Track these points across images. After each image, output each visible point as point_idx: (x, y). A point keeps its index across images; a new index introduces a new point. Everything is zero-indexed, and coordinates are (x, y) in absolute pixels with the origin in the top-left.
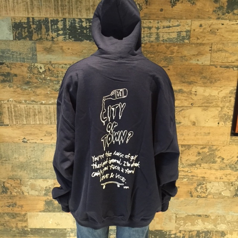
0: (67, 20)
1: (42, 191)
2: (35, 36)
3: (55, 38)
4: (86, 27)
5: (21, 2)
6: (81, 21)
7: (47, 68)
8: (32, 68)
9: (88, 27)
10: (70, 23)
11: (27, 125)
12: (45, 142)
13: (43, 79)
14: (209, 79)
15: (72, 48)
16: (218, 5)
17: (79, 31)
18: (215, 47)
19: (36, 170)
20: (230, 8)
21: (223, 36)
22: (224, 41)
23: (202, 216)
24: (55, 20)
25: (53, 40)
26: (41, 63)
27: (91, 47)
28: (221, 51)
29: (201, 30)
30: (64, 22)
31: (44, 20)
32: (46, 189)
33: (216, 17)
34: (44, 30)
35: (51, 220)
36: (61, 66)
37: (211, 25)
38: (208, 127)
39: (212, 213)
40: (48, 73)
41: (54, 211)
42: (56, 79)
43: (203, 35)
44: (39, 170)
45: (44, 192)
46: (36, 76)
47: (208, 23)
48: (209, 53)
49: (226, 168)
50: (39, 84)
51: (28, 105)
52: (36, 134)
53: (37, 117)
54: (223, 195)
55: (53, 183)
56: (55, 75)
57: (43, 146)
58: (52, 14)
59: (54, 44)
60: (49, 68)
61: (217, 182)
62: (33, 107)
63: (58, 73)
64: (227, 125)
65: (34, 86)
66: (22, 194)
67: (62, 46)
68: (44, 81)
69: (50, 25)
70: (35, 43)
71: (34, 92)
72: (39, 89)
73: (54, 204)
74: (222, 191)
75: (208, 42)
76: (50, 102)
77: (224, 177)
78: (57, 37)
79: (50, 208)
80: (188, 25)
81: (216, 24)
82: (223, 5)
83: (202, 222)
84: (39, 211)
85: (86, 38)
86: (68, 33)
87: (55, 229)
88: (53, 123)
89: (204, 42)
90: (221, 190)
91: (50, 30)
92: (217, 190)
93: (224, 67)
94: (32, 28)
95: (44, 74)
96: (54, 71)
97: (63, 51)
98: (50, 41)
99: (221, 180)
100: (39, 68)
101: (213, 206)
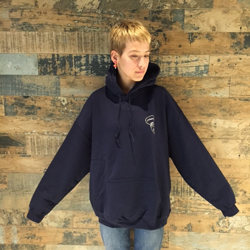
0: (90, 56)
1: (61, 223)
2: (59, 72)
3: (77, 73)
4: (107, 62)
5: (47, 40)
6: (103, 57)
7: (70, 101)
8: (55, 101)
9: (109, 62)
10: (92, 59)
11: (48, 156)
13: (66, 112)
14: (228, 112)
15: (94, 82)
16: (235, 41)
17: (101, 66)
18: (233, 81)
20: (247, 43)
21: (241, 70)
22: (242, 74)
24: (78, 56)
25: (76, 75)
26: (64, 97)
28: (240, 84)
29: (219, 65)
30: (86, 58)
31: (68, 56)
32: (65, 221)
33: (234, 52)
34: (67, 66)
36: (82, 99)
37: (229, 60)
38: (228, 159)
40: (70, 106)
41: (73, 244)
42: (78, 111)
43: (221, 69)
45: (63, 224)
46: (59, 108)
47: (225, 58)
48: (228, 86)
49: (248, 201)
50: (61, 116)
51: (50, 137)
53: (58, 148)
54: (247, 230)
55: (72, 215)
56: (77, 107)
58: (75, 51)
59: (77, 78)
60: (71, 101)
61: (240, 217)
62: (55, 138)
63: (79, 106)
64: (248, 157)
65: (56, 119)
66: (41, 225)
67: (84, 81)
68: (66, 114)
69: (73, 61)
70: (59, 78)
71: (56, 124)
72: (61, 121)
73: (73, 237)
74: (245, 226)
75: (227, 76)
77: (246, 211)
78: (80, 72)
79: (68, 240)
80: (206, 59)
81: (234, 58)
82: (240, 41)
84: (57, 243)
86: (90, 68)
89: (222, 76)
90: (244, 224)
91: (74, 66)
92: (240, 224)
93: (243, 100)
94: (57, 64)
95: (66, 106)
96: (76, 104)
97: (85, 85)
98: (73, 75)
99: (244, 214)
100: (62, 101)
101: (237, 242)
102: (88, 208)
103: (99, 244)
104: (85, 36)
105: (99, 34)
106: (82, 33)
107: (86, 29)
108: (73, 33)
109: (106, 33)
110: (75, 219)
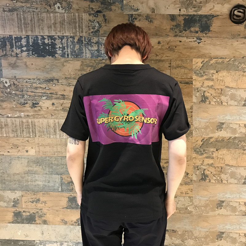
0: (30, 37)
1: (11, 202)
2: (0, 53)
3: (19, 54)
4: (48, 43)
6: (43, 38)
7: (12, 83)
9: (50, 43)
10: (33, 40)
12: (12, 154)
13: (9, 93)
15: (35, 64)
16: (174, 23)
17: (42, 47)
18: (173, 64)
19: (4, 181)
20: (187, 26)
21: (181, 53)
22: (182, 57)
23: (170, 231)
24: (18, 37)
25: (17, 56)
26: (7, 78)
27: (53, 62)
28: (180, 67)
29: (160, 47)
30: (27, 39)
31: (8, 37)
32: (14, 200)
33: (173, 35)
34: (8, 47)
35: (20, 231)
36: (25, 81)
37: (169, 42)
39: (178, 228)
40: (13, 87)
41: (23, 223)
42: (21, 93)
43: (162, 52)
44: (7, 182)
45: (12, 204)
46: (2, 90)
47: (166, 40)
48: (169, 69)
49: (191, 183)
50: (5, 97)
52: (4, 146)
53: (4, 130)
54: (190, 210)
55: (21, 195)
56: (20, 89)
57: (10, 158)
58: (15, 32)
59: (18, 60)
60: (14, 83)
61: (183, 197)
63: (22, 88)
64: (189, 140)
67: (26, 62)
68: (9, 95)
69: (14, 42)
70: (0, 59)
72: (5, 103)
73: (23, 216)
74: (189, 206)
75: (167, 59)
76: (16, 116)
77: (189, 192)
78: (21, 53)
79: (18, 219)
81: (173, 41)
82: (180, 23)
83: (169, 237)
84: (8, 222)
85: (49, 54)
86: (31, 49)
87: (24, 240)
88: (19, 136)
89: (163, 59)
90: (187, 205)
91: (14, 46)
92: (183, 205)
93: (184, 83)
95: (9, 88)
96: (18, 85)
97: (27, 66)
98: (14, 57)
99: (187, 195)
100: (5, 82)
101: (180, 221)
102: (36, 189)
103: (48, 223)
104: (24, 17)
105: (39, 14)
106: (22, 13)
107: (25, 9)
108: (12, 13)
109: (45, 13)
110: (24, 199)
